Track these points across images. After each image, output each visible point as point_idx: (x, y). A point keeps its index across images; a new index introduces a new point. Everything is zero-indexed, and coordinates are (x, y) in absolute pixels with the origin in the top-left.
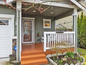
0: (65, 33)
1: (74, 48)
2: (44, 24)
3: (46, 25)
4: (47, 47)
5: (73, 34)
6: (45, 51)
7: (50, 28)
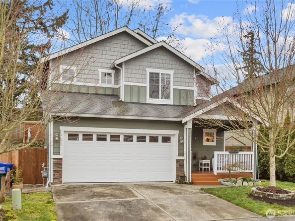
0: (240, 153)
1: (252, 173)
2: (205, 138)
3: (208, 140)
4: (218, 170)
5: (252, 155)
6: (215, 173)
7: (215, 145)
